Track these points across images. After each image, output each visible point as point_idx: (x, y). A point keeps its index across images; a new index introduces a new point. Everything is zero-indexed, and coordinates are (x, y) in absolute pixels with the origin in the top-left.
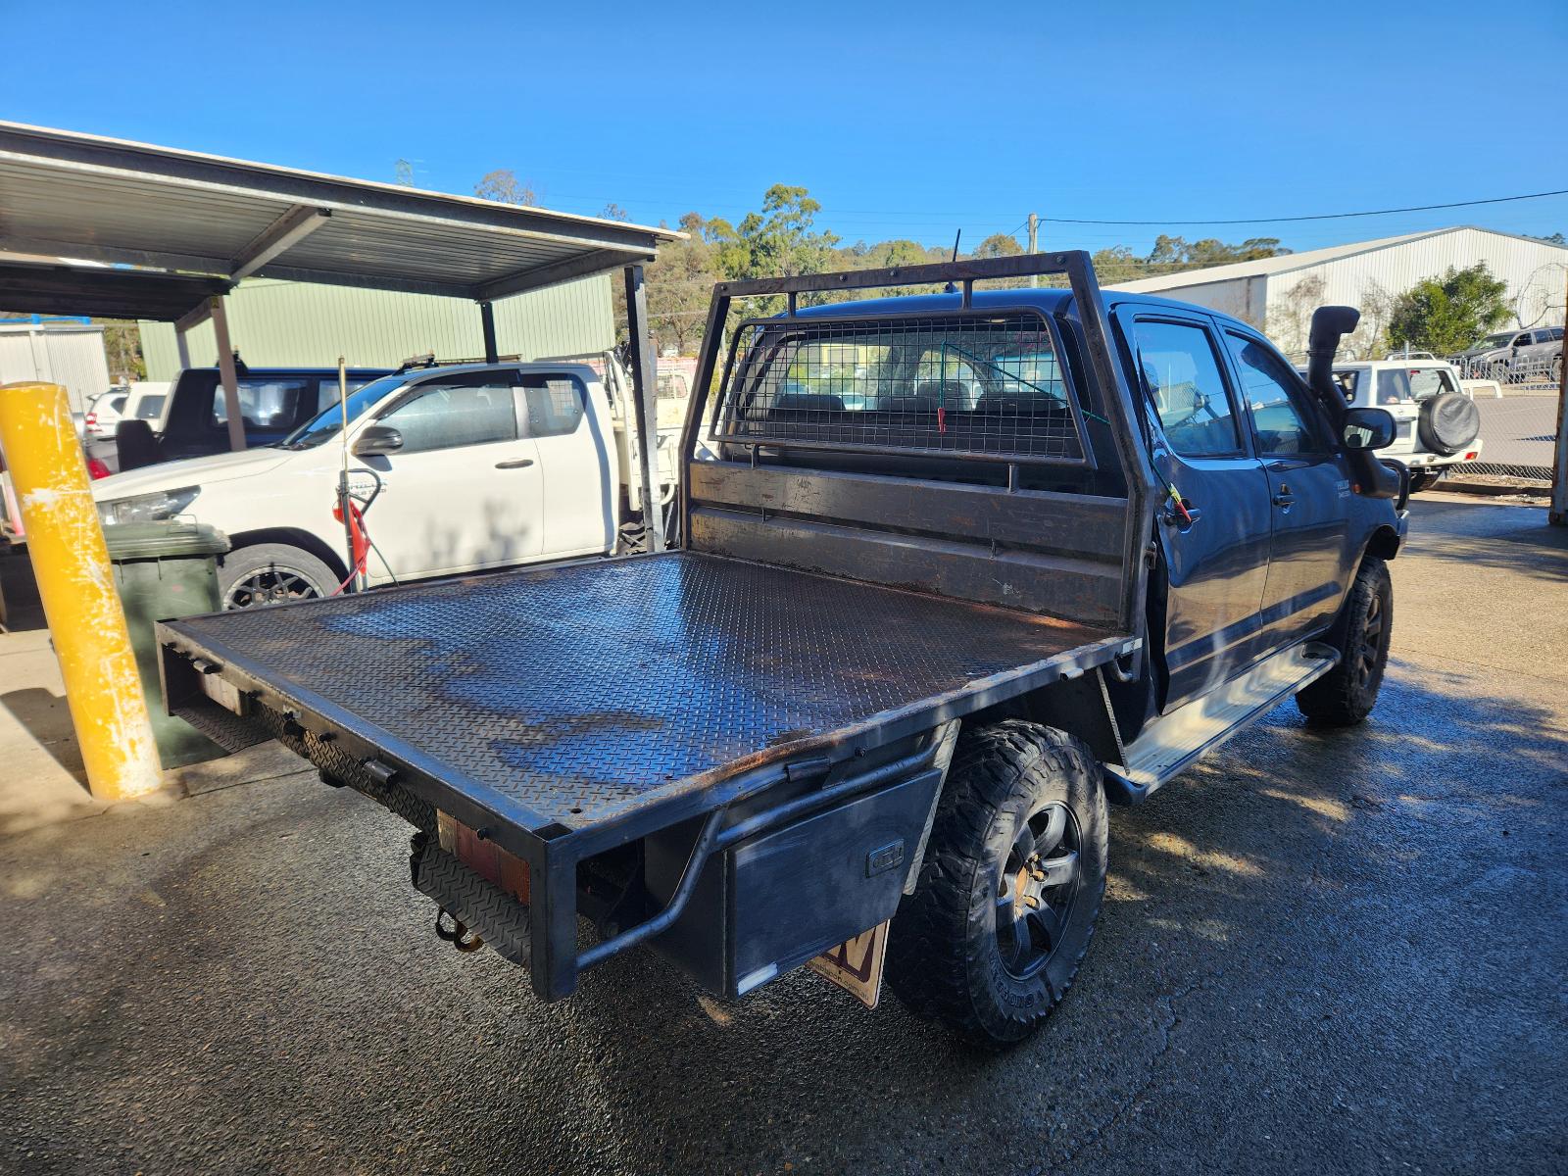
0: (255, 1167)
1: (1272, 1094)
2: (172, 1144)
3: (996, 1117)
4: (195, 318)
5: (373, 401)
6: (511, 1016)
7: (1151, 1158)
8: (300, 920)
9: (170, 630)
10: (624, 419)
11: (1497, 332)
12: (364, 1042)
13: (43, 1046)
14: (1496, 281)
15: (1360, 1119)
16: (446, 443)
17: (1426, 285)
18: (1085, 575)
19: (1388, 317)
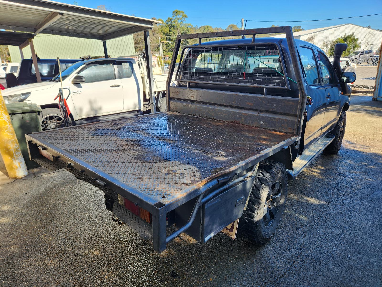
0: (67, 284)
1: (332, 255)
2: (43, 277)
3: (263, 263)
4: (25, 45)
5: (76, 68)
6: (131, 238)
7: (305, 274)
8: (70, 212)
9: (30, 137)
10: (144, 74)
11: (356, 51)
12: (92, 246)
13: (4, 250)
14: (356, 38)
15: (356, 261)
16: (97, 80)
17: (339, 39)
18: (285, 119)
19: (329, 47)
